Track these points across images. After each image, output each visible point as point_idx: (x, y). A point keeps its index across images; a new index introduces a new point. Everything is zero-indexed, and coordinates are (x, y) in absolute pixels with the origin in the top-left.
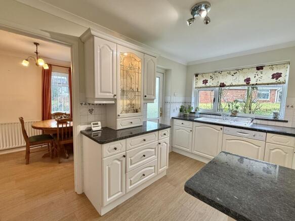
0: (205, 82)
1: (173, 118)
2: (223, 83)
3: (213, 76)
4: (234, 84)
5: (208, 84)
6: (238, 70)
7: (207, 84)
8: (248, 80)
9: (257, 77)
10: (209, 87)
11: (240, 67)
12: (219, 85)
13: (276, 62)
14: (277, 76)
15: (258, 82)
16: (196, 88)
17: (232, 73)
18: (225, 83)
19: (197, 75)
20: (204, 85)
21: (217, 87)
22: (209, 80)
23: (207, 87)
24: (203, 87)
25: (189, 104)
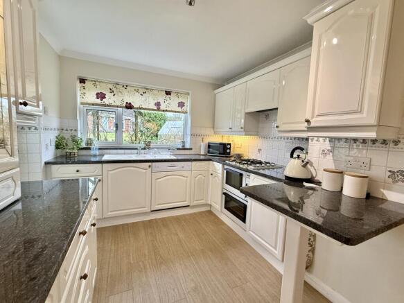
0: (101, 96)
1: (47, 163)
2: (130, 103)
3: (114, 90)
4: (144, 107)
5: (106, 101)
6: (147, 89)
7: (104, 100)
8: (158, 104)
9: (166, 103)
10: (108, 106)
11: (149, 86)
12: (124, 105)
13: (180, 90)
14: (181, 104)
15: (168, 109)
16: (82, 103)
17: (141, 91)
18: (132, 104)
19: (82, 81)
20: (99, 101)
21: (121, 107)
22: (108, 95)
23: (105, 105)
24: (97, 105)
25: (74, 133)
